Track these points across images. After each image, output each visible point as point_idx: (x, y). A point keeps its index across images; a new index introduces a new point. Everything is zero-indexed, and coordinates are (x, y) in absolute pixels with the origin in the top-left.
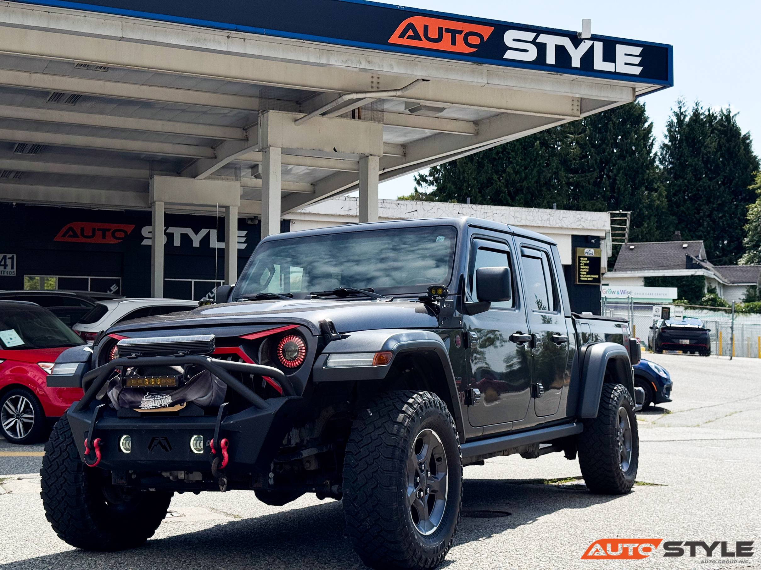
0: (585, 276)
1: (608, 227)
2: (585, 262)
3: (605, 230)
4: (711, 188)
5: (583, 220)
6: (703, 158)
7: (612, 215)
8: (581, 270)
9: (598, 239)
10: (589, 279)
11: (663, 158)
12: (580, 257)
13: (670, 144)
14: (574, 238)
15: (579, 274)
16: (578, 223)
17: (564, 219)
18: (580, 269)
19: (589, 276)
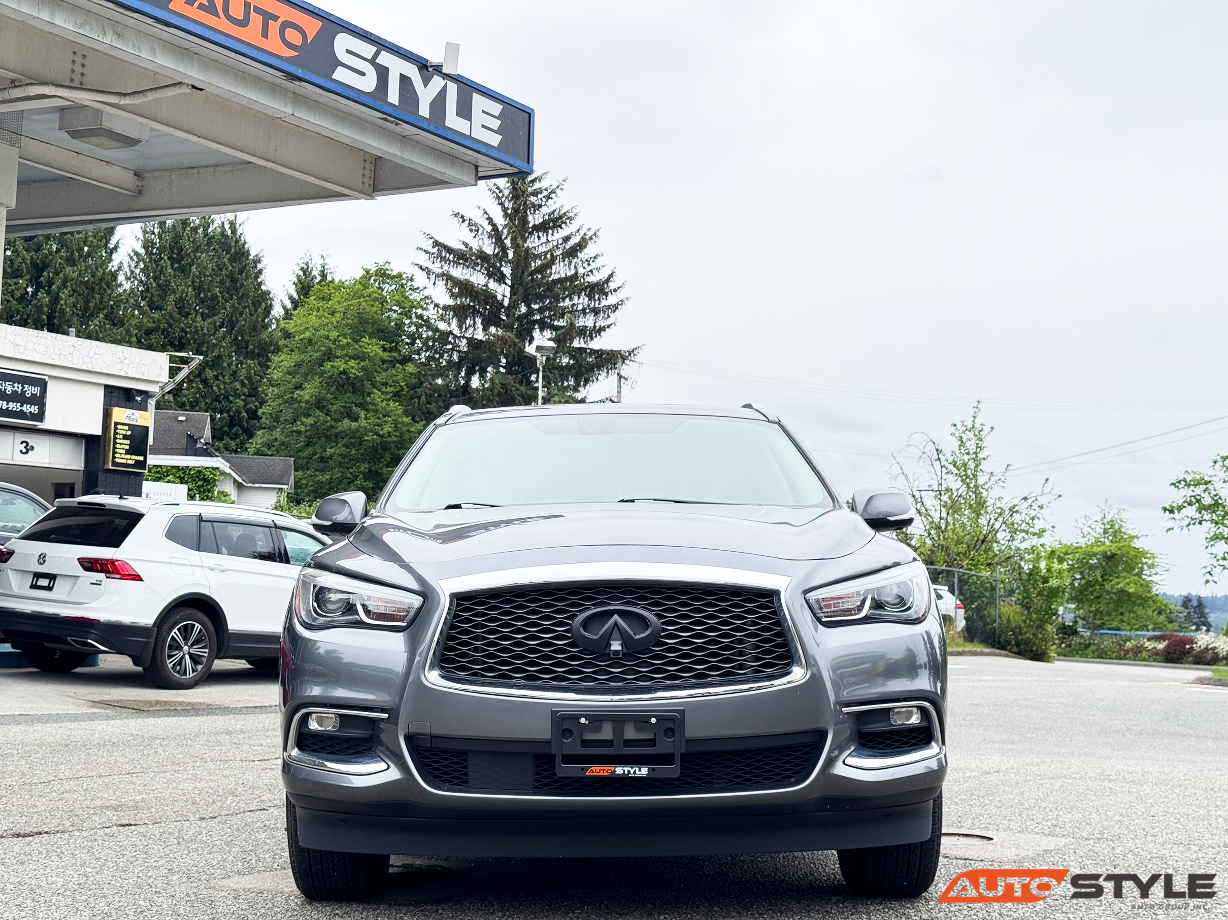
0: (122, 456)
1: (165, 377)
2: (124, 432)
3: (158, 382)
4: (205, 331)
5: (127, 362)
6: (193, 283)
7: (172, 359)
8: (117, 446)
9: (146, 395)
10: (130, 462)
11: (132, 272)
12: (116, 424)
13: (142, 251)
14: (110, 390)
15: (114, 453)
16: (119, 366)
17: (98, 356)
18: (115, 443)
19: (128, 456)
